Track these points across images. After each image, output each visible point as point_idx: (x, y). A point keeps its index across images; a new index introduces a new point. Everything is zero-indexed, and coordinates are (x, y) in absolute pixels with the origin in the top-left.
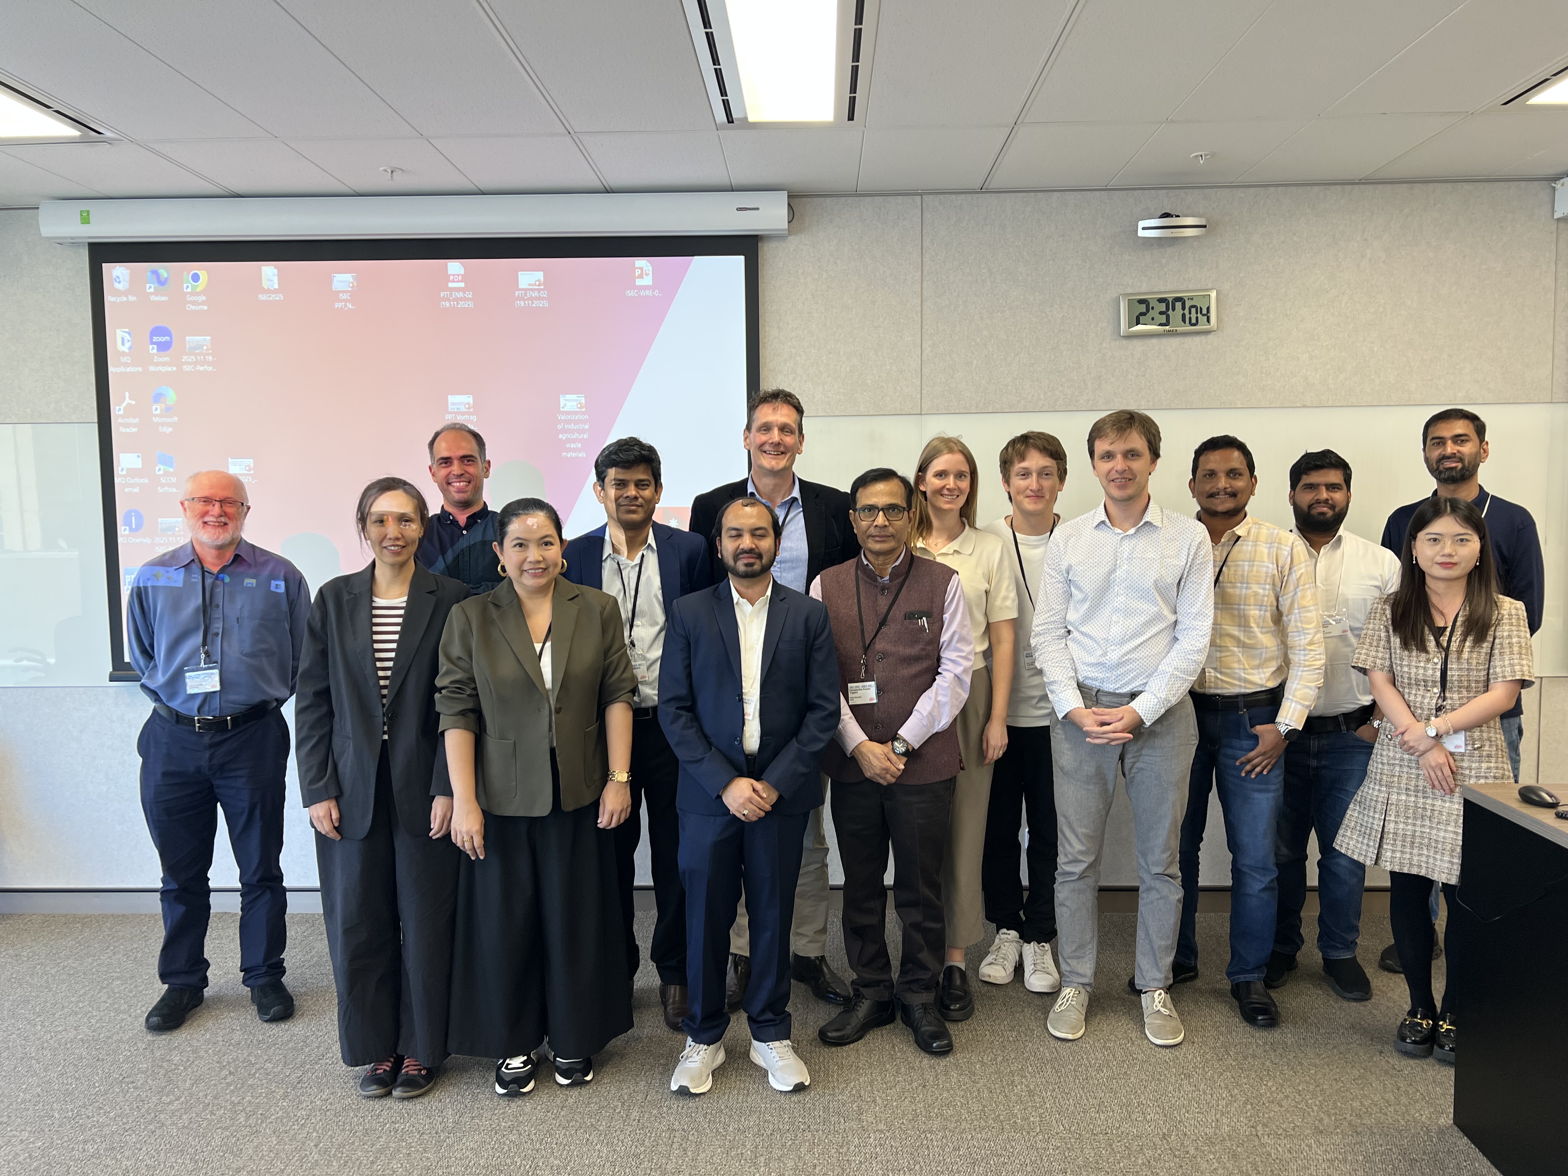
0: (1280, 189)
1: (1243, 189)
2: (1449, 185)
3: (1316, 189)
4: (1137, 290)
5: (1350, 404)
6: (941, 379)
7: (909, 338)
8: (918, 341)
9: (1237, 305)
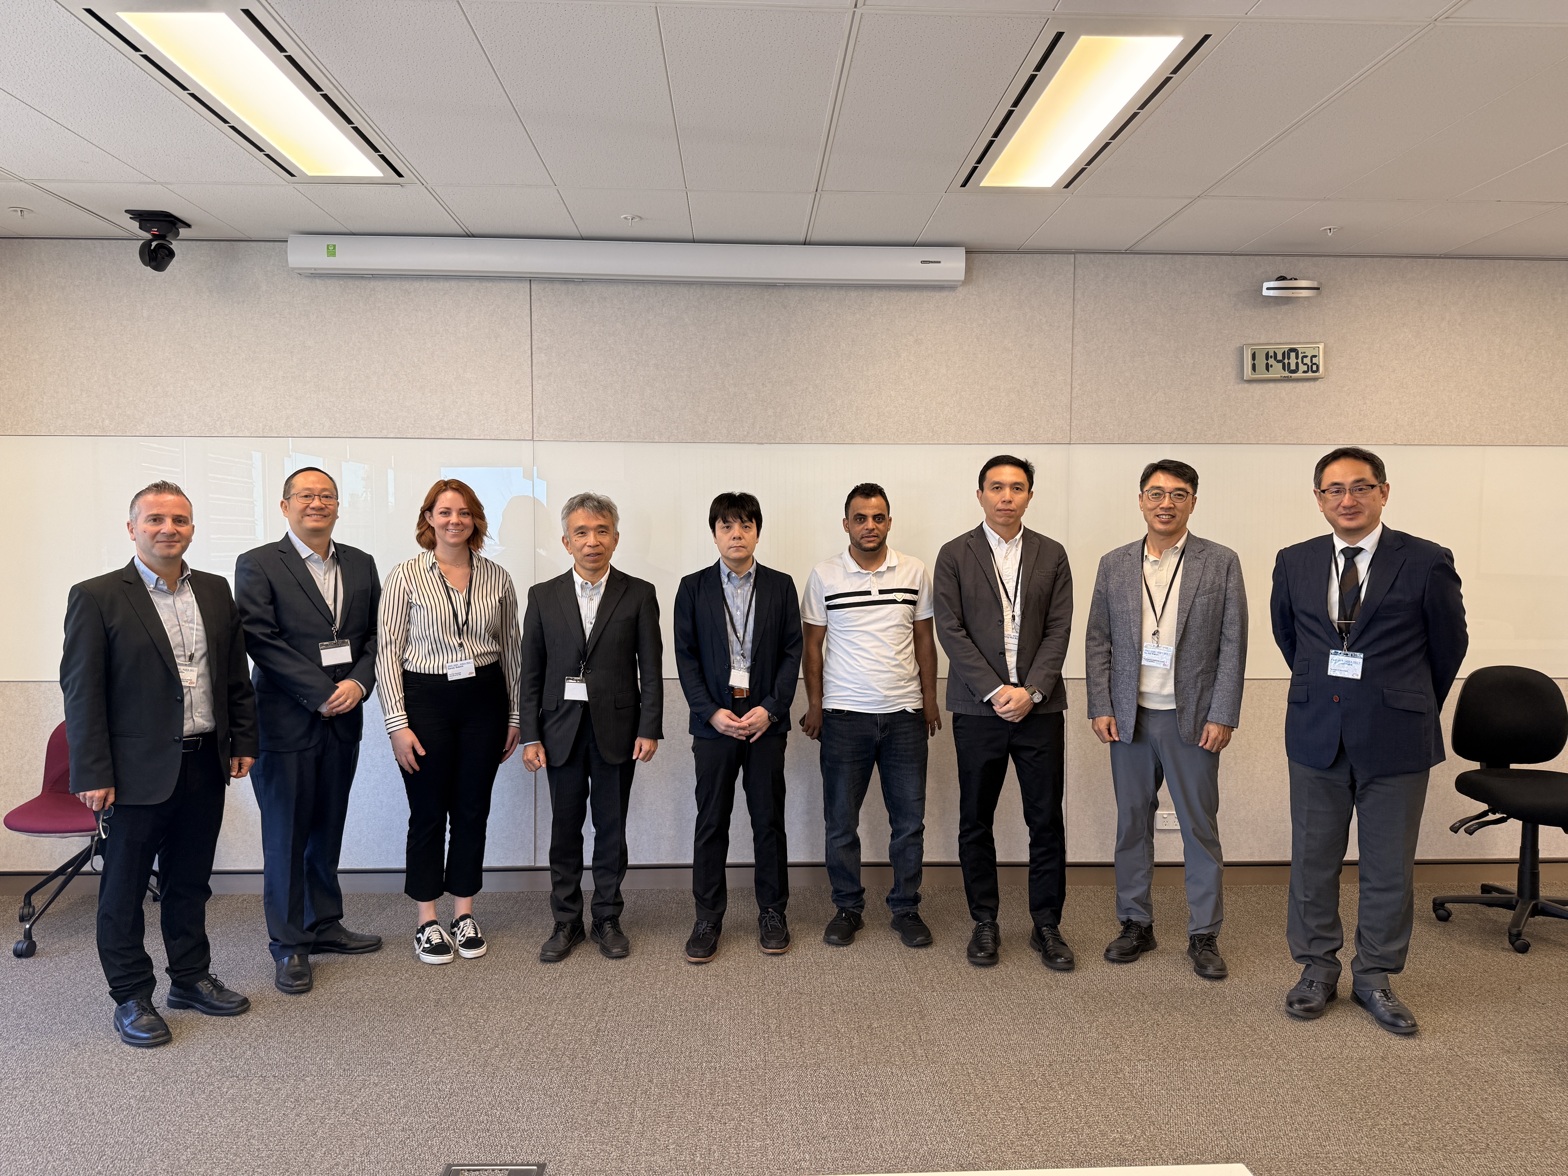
0: (1375, 259)
1: (1345, 259)
2: (1512, 262)
3: (1405, 261)
4: (1257, 342)
5: (1433, 443)
6: (1088, 414)
7: (1061, 378)
8: (1069, 380)
9: (1341, 356)
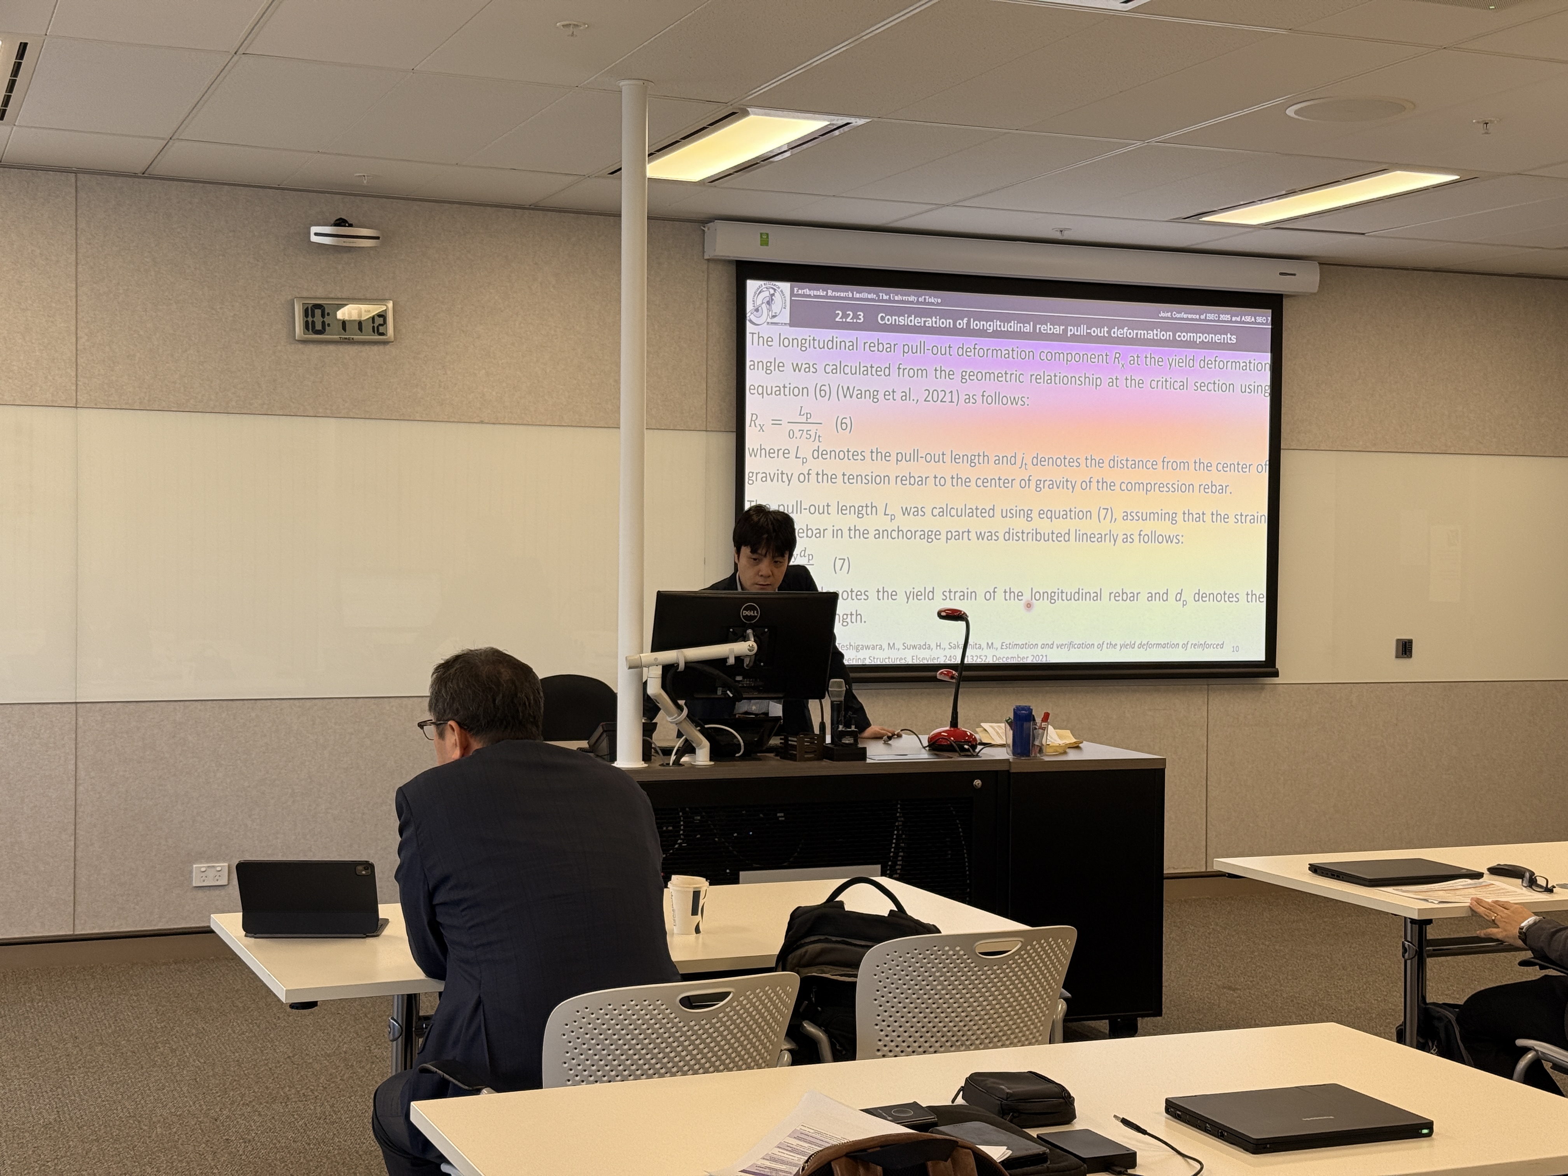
1: (419, 203)
3: (489, 210)
4: (313, 294)
5: (525, 422)
6: (99, 371)
7: (62, 325)
8: (73, 328)
9: (415, 317)
